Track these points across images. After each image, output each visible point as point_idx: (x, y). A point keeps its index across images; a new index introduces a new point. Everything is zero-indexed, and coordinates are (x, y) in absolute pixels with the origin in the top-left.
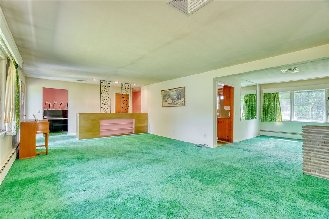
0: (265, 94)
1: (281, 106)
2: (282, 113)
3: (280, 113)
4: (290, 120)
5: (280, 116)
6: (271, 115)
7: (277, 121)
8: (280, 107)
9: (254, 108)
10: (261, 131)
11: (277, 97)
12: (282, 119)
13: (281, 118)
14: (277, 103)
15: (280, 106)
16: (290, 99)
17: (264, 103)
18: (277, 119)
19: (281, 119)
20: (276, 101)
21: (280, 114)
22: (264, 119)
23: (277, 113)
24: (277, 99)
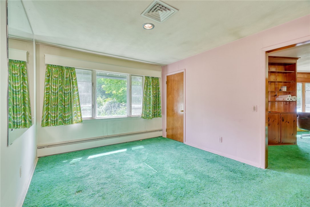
0: (49, 67)
1: (80, 94)
2: (81, 106)
3: (78, 106)
4: (92, 117)
5: (79, 111)
6: (64, 110)
7: (74, 122)
8: (78, 95)
9: (19, 96)
10: (39, 148)
11: (73, 76)
12: (81, 118)
13: (81, 115)
14: (73, 87)
15: (78, 93)
16: (91, 83)
17: (47, 85)
18: (74, 118)
19: (79, 118)
20: (73, 84)
21: (78, 109)
22: (47, 120)
23: (74, 107)
24: (74, 80)
